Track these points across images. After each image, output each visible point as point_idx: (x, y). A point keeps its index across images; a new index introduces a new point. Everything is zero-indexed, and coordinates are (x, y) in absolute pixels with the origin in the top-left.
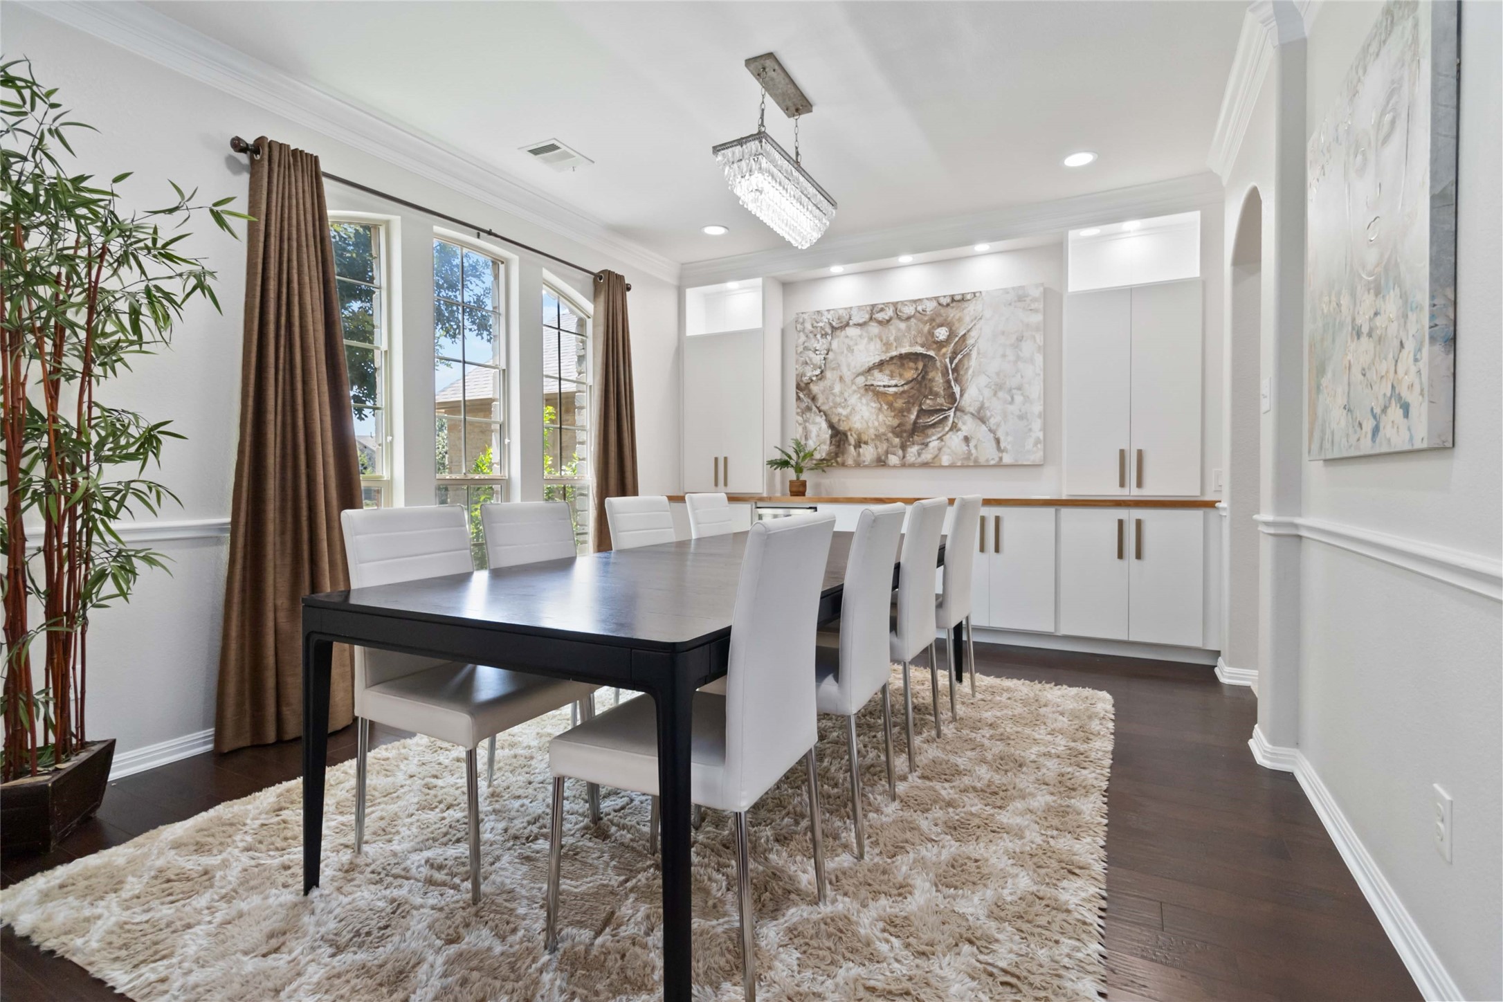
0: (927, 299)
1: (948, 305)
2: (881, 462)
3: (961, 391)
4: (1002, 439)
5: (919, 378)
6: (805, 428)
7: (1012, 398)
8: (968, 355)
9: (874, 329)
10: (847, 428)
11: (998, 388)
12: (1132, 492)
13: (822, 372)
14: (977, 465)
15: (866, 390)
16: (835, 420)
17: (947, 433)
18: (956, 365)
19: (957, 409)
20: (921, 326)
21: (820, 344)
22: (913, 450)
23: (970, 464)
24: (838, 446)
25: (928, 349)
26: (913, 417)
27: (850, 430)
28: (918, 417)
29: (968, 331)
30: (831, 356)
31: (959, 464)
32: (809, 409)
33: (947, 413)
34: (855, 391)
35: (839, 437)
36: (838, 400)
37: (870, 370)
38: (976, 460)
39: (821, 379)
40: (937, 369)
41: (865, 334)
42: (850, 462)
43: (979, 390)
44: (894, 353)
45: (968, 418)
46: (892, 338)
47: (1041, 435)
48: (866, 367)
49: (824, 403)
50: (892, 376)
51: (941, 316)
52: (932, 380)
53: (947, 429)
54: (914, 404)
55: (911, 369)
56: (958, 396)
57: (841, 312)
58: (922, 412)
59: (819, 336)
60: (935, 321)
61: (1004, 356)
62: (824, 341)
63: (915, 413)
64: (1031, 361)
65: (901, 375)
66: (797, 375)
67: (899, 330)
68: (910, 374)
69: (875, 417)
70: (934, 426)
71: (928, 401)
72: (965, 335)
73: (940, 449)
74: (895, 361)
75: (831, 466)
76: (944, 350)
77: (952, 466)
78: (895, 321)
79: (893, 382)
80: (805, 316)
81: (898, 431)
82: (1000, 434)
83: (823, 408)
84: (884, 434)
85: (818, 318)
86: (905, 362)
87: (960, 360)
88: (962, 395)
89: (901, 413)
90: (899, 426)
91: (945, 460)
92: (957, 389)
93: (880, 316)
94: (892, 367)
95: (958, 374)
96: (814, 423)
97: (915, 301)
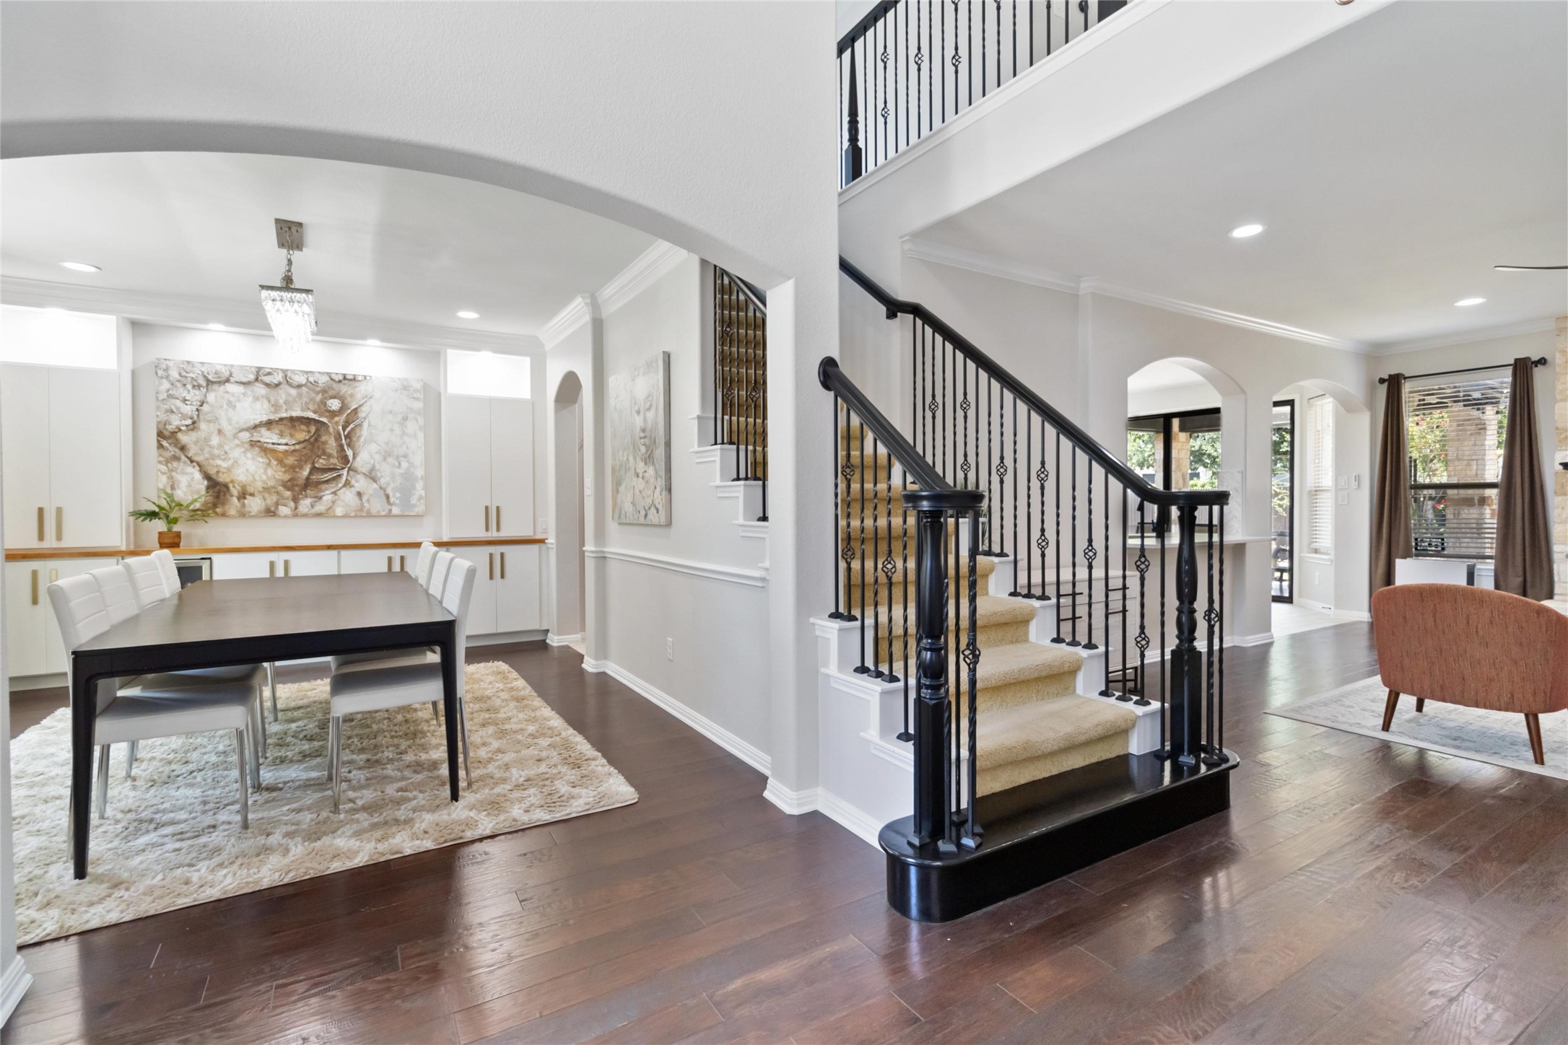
0: (319, 373)
1: (340, 381)
2: (270, 512)
3: (354, 454)
4: (391, 495)
5: (312, 440)
6: (171, 478)
7: (400, 464)
8: (360, 425)
9: (260, 390)
10: (227, 480)
11: (386, 455)
12: (493, 534)
13: (194, 423)
14: (369, 515)
15: (252, 445)
16: (212, 472)
17: (341, 488)
18: (349, 432)
19: (350, 469)
20: (313, 395)
21: (194, 396)
22: (305, 504)
23: (362, 514)
24: (217, 497)
25: (321, 415)
26: (306, 473)
27: (232, 482)
28: (310, 473)
29: (360, 406)
30: (205, 408)
31: (353, 514)
32: (176, 458)
33: (341, 472)
34: (237, 446)
35: (218, 490)
36: (216, 452)
37: (256, 427)
38: (368, 512)
39: (192, 430)
40: (330, 434)
41: (249, 393)
42: (232, 512)
43: (371, 455)
44: (284, 415)
45: (360, 477)
46: (281, 401)
47: (423, 493)
48: (251, 423)
49: (195, 454)
50: (282, 435)
51: (334, 389)
52: (325, 443)
53: (340, 485)
54: (306, 462)
55: (303, 431)
56: (351, 458)
57: (218, 367)
58: (314, 470)
59: (189, 387)
60: (327, 392)
61: (392, 430)
62: (197, 392)
63: (308, 470)
64: (415, 436)
65: (292, 436)
66: (159, 423)
67: (290, 395)
68: (302, 436)
69: (263, 471)
70: (327, 482)
71: (321, 461)
72: (356, 409)
73: (334, 502)
74: (285, 422)
75: (208, 515)
76: (337, 419)
77: (345, 516)
78: (284, 386)
79: (284, 441)
80: (171, 364)
81: (289, 485)
82: (389, 491)
83: (195, 458)
84: (274, 487)
85: (189, 368)
86: (296, 424)
87: (352, 429)
88: (354, 458)
89: (292, 468)
90: (290, 480)
91: (339, 511)
92: (350, 453)
93: (267, 379)
94: (282, 427)
95: (351, 440)
96: (183, 473)
97: (307, 372)
